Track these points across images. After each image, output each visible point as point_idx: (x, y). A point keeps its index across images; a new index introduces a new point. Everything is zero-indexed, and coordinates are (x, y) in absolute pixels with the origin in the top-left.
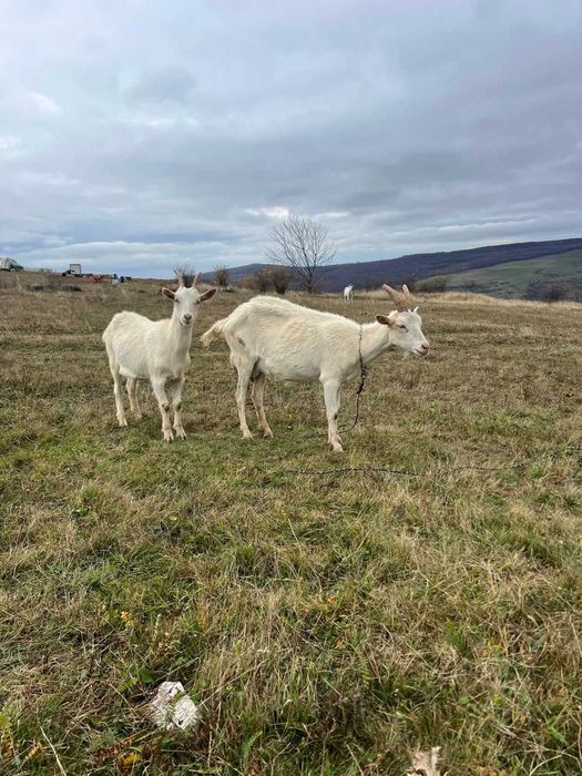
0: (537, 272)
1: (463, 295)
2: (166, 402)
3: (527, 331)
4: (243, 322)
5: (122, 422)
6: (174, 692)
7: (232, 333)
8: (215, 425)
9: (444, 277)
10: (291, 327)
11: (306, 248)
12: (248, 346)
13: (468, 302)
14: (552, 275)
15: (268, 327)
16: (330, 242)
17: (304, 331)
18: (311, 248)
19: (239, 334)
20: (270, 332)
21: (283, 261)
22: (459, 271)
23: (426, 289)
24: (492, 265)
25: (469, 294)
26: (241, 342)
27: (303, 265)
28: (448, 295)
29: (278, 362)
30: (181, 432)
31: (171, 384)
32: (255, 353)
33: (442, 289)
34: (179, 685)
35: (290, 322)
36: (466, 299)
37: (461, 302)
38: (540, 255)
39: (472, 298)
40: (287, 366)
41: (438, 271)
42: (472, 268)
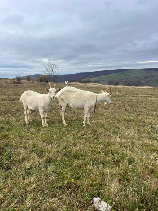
0: (111, 78)
1: (94, 83)
2: (43, 116)
3: (118, 93)
4: (62, 94)
5: (27, 122)
6: (98, 200)
7: (60, 97)
8: (54, 122)
9: (89, 79)
10: (77, 95)
11: (53, 71)
12: (65, 100)
13: (96, 85)
14: (115, 78)
15: (70, 95)
16: (60, 69)
17: (81, 96)
18: (54, 70)
19: (62, 97)
20: (70, 96)
21: (47, 74)
22: (92, 77)
23: (84, 82)
24: (100, 76)
25: (96, 83)
26: (62, 99)
27: (52, 75)
28: (91, 83)
29: (73, 104)
30: (47, 125)
31: (45, 111)
32: (67, 102)
33: (89, 82)
34: (98, 198)
35: (76, 93)
36: (95, 85)
37: (94, 86)
38: (112, 73)
39: (97, 85)
40: (76, 106)
41: (87, 77)
42: (95, 77)
